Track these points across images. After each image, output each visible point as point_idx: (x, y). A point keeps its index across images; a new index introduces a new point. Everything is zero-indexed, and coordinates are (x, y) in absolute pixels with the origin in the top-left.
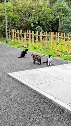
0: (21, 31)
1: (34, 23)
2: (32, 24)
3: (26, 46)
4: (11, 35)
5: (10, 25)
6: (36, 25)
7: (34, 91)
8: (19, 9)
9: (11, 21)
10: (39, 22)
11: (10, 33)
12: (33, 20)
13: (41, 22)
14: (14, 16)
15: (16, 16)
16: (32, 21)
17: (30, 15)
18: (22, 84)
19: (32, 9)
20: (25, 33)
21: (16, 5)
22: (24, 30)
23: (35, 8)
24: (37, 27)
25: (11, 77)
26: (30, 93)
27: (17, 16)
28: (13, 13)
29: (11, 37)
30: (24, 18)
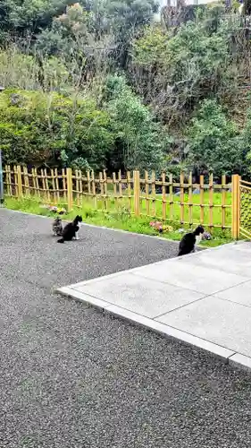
0: (34, 171)
1: (67, 150)
2: (63, 152)
3: (63, 209)
4: (13, 181)
5: (7, 156)
6: (72, 156)
7: (159, 335)
8: (28, 113)
9: (9, 145)
10: (79, 148)
11: (9, 176)
12: (65, 141)
13: (84, 147)
14: (17, 133)
15: (21, 131)
16: (61, 145)
17: (56, 128)
18: (114, 317)
19: (60, 114)
20: (44, 175)
21: (17, 105)
22: (43, 167)
23: (66, 111)
24: (76, 161)
25: (70, 297)
26: (151, 341)
27: (23, 132)
28: (12, 125)
29: (13, 187)
30: (40, 139)
